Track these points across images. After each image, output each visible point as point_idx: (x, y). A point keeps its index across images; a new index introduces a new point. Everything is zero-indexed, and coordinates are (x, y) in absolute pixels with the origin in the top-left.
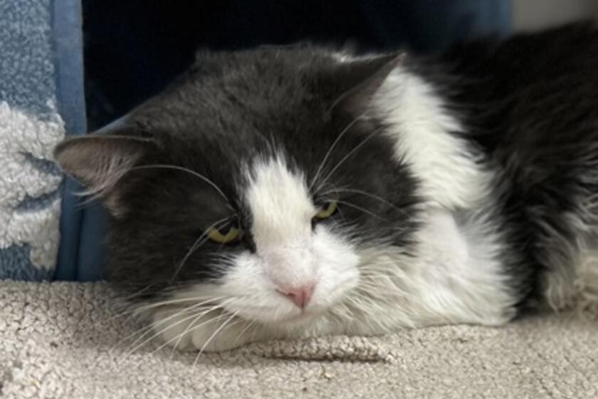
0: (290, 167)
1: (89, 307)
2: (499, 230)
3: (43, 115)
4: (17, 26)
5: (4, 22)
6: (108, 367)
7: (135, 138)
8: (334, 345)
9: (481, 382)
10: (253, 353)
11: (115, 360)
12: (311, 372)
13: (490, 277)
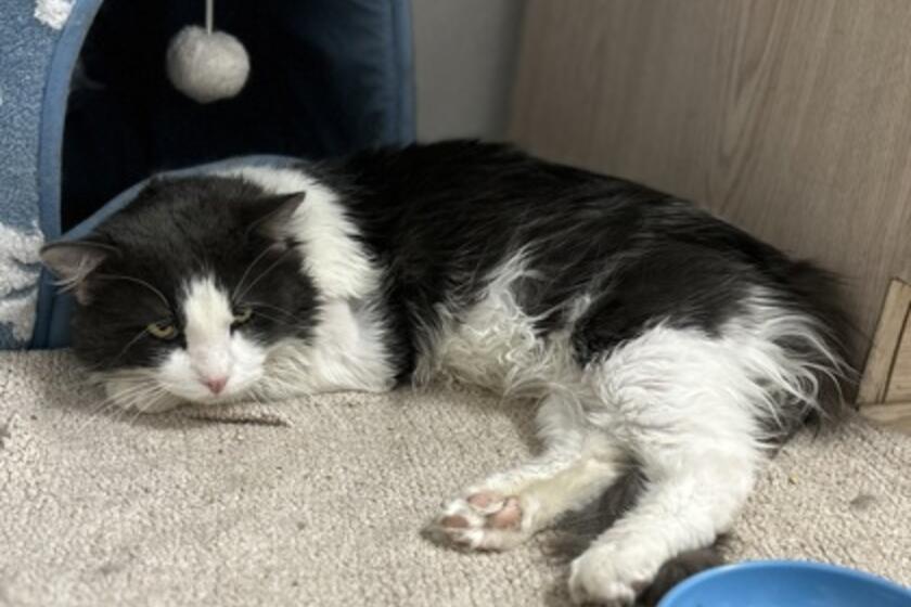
0: (217, 286)
1: (57, 372)
2: (384, 318)
3: (29, 231)
4: (11, 169)
5: (3, 166)
6: (71, 427)
7: (103, 245)
8: (247, 411)
9: (360, 446)
10: (183, 415)
11: (77, 421)
12: (227, 434)
13: (374, 356)
